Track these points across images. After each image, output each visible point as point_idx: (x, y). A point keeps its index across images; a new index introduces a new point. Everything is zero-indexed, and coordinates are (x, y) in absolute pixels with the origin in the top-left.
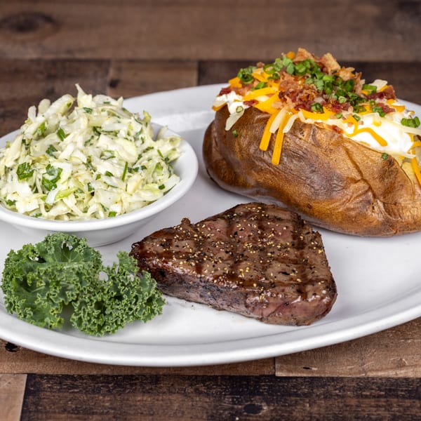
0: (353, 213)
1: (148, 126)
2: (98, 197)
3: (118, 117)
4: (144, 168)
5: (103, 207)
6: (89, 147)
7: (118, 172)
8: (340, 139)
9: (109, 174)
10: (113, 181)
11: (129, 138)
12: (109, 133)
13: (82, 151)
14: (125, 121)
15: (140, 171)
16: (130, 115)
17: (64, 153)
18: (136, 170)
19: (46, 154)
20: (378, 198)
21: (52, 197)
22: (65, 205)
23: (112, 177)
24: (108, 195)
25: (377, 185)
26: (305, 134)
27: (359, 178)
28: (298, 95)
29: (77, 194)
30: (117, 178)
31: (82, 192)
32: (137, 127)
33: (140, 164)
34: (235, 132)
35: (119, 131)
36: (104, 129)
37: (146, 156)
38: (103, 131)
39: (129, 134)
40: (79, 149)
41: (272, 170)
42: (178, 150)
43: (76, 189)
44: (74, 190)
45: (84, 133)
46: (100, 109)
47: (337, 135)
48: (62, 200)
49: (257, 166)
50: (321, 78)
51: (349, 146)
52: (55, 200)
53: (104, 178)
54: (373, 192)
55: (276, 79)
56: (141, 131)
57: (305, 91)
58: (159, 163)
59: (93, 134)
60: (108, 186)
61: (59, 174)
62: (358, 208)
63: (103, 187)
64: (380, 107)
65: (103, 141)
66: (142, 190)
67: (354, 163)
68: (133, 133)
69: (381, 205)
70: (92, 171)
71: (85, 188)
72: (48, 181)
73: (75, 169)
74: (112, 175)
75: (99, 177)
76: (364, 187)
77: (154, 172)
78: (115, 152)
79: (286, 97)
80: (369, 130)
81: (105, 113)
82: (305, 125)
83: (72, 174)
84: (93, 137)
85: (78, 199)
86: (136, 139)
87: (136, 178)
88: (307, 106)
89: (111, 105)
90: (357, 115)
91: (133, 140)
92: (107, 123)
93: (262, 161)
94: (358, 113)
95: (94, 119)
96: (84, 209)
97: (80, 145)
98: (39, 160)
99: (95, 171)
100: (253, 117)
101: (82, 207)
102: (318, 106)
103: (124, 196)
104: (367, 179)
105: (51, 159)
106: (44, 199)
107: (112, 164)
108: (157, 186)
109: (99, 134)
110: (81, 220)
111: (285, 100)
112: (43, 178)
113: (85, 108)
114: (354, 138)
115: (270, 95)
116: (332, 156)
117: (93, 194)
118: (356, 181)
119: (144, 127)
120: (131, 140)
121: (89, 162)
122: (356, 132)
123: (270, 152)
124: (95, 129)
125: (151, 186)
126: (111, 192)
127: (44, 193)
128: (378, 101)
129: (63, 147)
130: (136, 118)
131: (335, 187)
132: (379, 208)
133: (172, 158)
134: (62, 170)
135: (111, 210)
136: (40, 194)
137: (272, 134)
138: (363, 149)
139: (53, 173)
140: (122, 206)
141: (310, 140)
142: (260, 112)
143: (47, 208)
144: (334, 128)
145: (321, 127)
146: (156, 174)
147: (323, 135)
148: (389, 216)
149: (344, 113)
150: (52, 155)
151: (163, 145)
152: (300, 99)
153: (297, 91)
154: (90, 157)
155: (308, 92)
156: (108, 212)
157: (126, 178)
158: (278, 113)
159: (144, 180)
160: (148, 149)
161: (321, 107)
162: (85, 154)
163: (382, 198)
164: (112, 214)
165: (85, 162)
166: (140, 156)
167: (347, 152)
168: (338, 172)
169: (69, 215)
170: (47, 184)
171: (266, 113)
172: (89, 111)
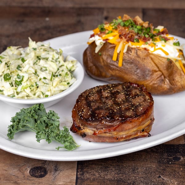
0: (156, 85)
1: (62, 55)
2: (40, 88)
3: (48, 51)
4: (60, 75)
5: (42, 93)
6: (36, 66)
7: (49, 77)
8: (148, 54)
9: (45, 78)
10: (47, 81)
11: (53, 61)
12: (44, 59)
13: (33, 68)
14: (51, 53)
15: (59, 76)
16: (53, 50)
17: (25, 68)
18: (57, 76)
19: (17, 69)
20: (166, 78)
21: (19, 89)
22: (26, 92)
23: (46, 80)
24: (44, 88)
25: (165, 72)
26: (133, 52)
27: (157, 70)
28: (127, 35)
29: (31, 87)
30: (48, 80)
31: (33, 86)
32: (56, 56)
33: (59, 73)
34: (100, 53)
35: (48, 58)
36: (42, 57)
37: (61, 69)
38: (42, 58)
39: (53, 59)
40: (31, 67)
41: (119, 69)
42: (75, 66)
43: (30, 85)
44: (29, 85)
45: (33, 59)
46: (40, 48)
47: (146, 52)
48: (24, 90)
49: (112, 68)
50: (136, 27)
51: (152, 56)
52: (21, 90)
53: (43, 80)
54: (164, 75)
55: (116, 29)
56: (58, 58)
57: (130, 33)
58: (67, 73)
59: (37, 59)
60: (45, 83)
61: (23, 78)
62: (158, 83)
63: (42, 84)
64: (164, 38)
65: (42, 63)
66: (60, 85)
67: (155, 63)
68: (55, 59)
69: (167, 81)
70: (37, 76)
71: (34, 85)
72: (18, 81)
73: (30, 76)
74: (46, 79)
75: (40, 79)
76: (160, 74)
77: (65, 77)
78: (48, 68)
79: (122, 36)
80: (160, 49)
81: (42, 50)
82: (132, 48)
83: (28, 78)
84: (37, 61)
85: (31, 89)
86: (56, 61)
87: (57, 80)
88: (132, 40)
89: (45, 46)
90: (155, 42)
91: (55, 62)
92: (43, 54)
93: (114, 65)
94: (154, 41)
95: (37, 53)
96: (34, 93)
97: (32, 65)
98: (13, 72)
99: (38, 76)
100: (108, 46)
101: (33, 93)
102: (137, 40)
103: (52, 88)
104: (161, 70)
105: (19, 72)
106: (16, 89)
107: (46, 73)
108: (66, 83)
109: (40, 59)
110: (33, 99)
111: (122, 38)
112: (16, 80)
113: (33, 48)
114: (154, 53)
115: (114, 36)
116: (145, 61)
117: (38, 87)
118: (156, 71)
119: (60, 56)
120: (54, 62)
121: (36, 72)
122: (155, 50)
123: (117, 61)
124: (38, 57)
125: (63, 83)
126: (46, 86)
127: (16, 86)
128: (162, 35)
129: (24, 66)
130: (56, 52)
131: (148, 75)
132: (167, 82)
133: (72, 70)
134: (24, 76)
135: (46, 94)
136: (14, 87)
137: (118, 54)
138: (158, 57)
139: (20, 78)
140: (51, 92)
141: (135, 55)
142: (111, 44)
143: (18, 93)
144: (145, 49)
145: (139, 49)
146: (65, 78)
147: (140, 52)
148: (171, 86)
149: (149, 42)
150: (19, 70)
151: (68, 64)
152: (129, 37)
153: (127, 34)
154: (36, 70)
155: (132, 34)
156: (45, 95)
157: (52, 79)
158: (119, 44)
159: (60, 80)
160: (62, 66)
161: (138, 40)
162: (34, 69)
163: (168, 78)
164: (47, 96)
165: (34, 72)
166: (58, 69)
167: (152, 59)
168: (148, 68)
169: (27, 96)
170: (17, 83)
171: (114, 44)
172: (35, 49)
